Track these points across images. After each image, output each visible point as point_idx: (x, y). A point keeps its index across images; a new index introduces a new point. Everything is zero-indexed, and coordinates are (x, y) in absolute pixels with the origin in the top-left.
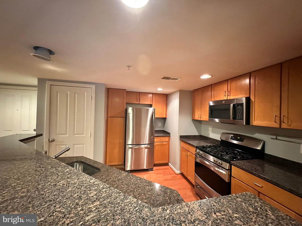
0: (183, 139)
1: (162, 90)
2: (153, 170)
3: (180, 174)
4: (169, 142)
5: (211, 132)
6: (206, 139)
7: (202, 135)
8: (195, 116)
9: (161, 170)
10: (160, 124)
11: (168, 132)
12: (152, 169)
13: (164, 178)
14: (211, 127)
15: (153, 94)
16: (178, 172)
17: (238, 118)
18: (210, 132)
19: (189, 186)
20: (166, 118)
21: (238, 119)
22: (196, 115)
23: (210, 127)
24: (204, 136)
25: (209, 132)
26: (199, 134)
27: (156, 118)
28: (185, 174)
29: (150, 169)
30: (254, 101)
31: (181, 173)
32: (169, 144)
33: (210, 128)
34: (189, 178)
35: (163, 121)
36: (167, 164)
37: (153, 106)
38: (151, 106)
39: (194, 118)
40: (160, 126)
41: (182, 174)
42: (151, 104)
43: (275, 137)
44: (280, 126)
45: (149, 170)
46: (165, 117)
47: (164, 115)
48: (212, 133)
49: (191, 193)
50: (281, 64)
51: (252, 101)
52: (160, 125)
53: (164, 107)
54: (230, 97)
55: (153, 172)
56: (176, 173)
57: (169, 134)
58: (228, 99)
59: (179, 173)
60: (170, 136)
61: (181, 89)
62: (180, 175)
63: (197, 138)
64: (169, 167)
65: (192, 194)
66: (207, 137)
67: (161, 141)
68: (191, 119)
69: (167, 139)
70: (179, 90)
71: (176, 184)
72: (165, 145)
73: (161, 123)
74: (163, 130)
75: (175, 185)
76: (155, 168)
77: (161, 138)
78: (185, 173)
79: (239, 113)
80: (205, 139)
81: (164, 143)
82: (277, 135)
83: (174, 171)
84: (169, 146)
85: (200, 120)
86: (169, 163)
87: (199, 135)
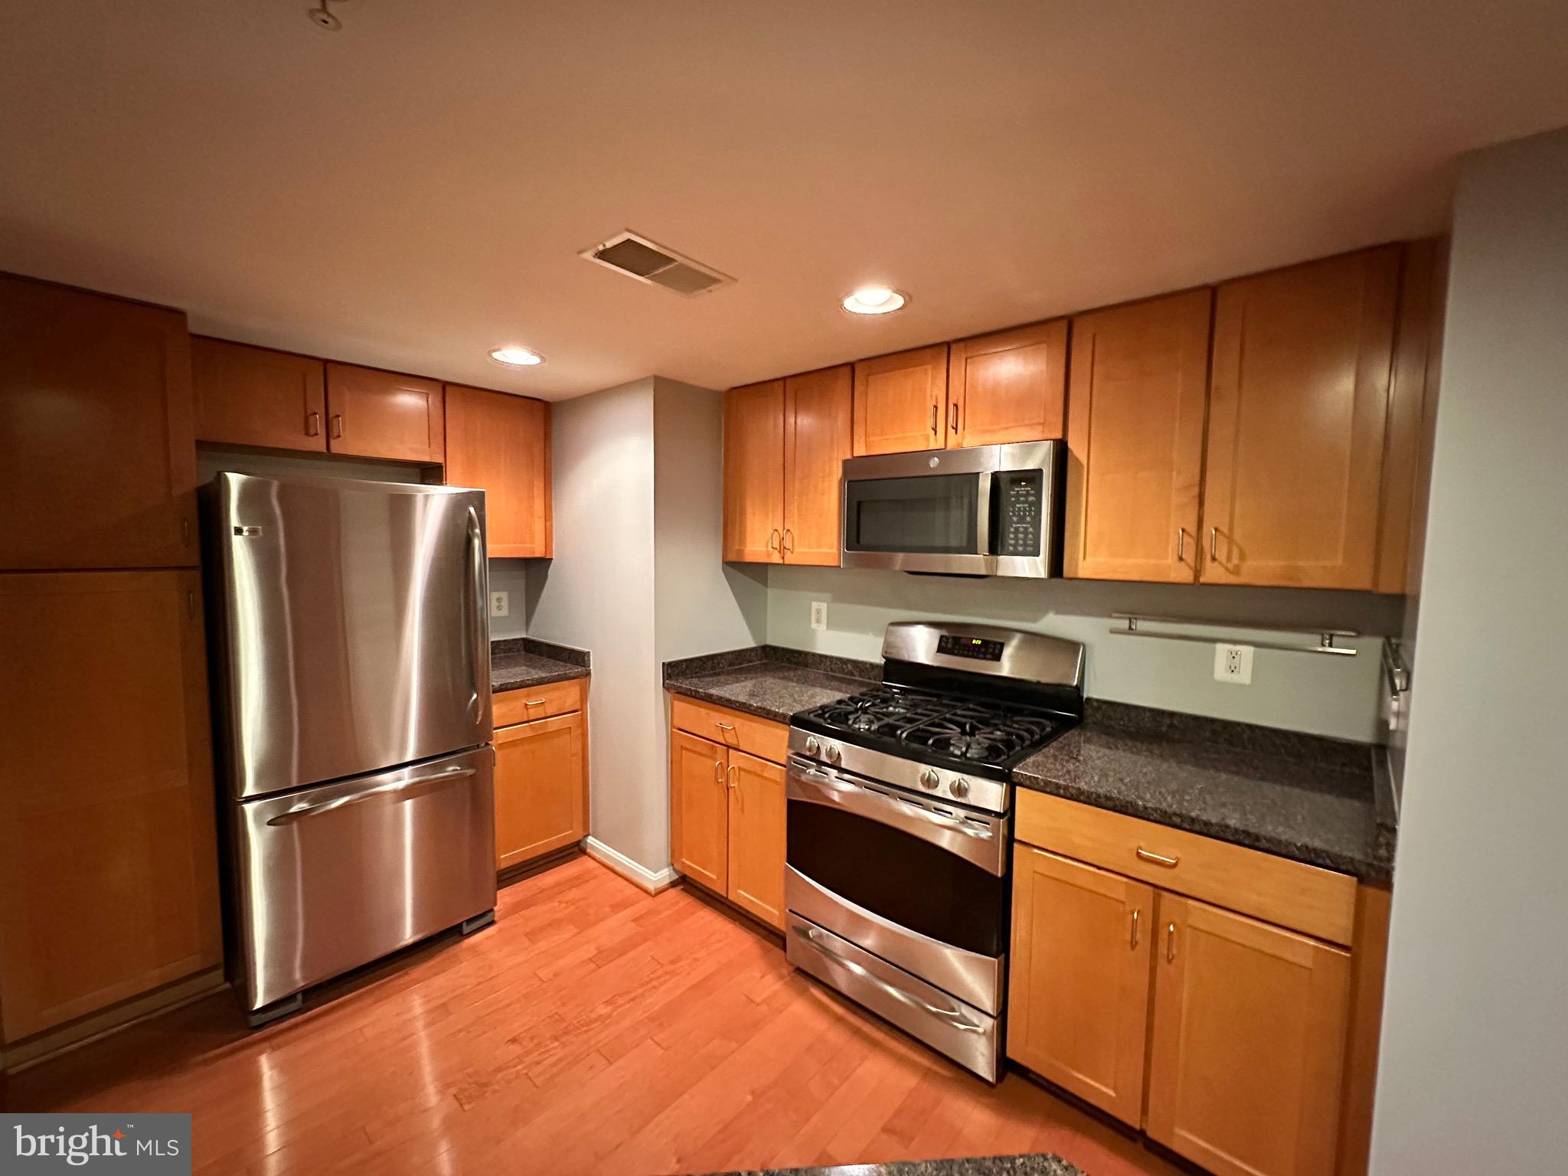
0: (685, 684)
1: (535, 360)
2: (492, 923)
3: (673, 884)
4: (579, 710)
5: (823, 627)
6: (798, 664)
7: (770, 642)
8: (742, 541)
9: (551, 898)
10: (499, 600)
11: (573, 651)
12: (483, 919)
13: (591, 950)
14: (828, 596)
15: (448, 389)
16: (657, 877)
17: (1015, 546)
18: (818, 621)
19: (745, 941)
20: (552, 559)
21: (1011, 548)
22: (749, 538)
23: (817, 600)
24: (784, 650)
25: (814, 625)
26: (755, 642)
27: (495, 561)
28: (714, 877)
29: (469, 921)
30: (1084, 462)
31: (675, 877)
32: (583, 723)
33: (815, 605)
34: (742, 896)
35: (521, 582)
36: (576, 850)
37: (452, 471)
38: (431, 473)
39: (740, 552)
40: (504, 612)
41: (684, 882)
42: (439, 459)
43: (1124, 624)
44: (1197, 573)
45: (466, 929)
46: (539, 553)
47: (532, 542)
48: (829, 626)
49: (770, 978)
50: (1212, 292)
51: (1076, 459)
52: (499, 608)
53: (531, 487)
54: (963, 437)
55: (500, 931)
56: (651, 887)
57: (579, 659)
58: (949, 447)
59: (667, 881)
60: (588, 674)
61: (660, 374)
62: (672, 892)
63: (751, 662)
64: (594, 859)
65: (778, 986)
66: (806, 654)
67: (533, 713)
68: (721, 562)
69: (568, 694)
70: (650, 374)
71: (672, 962)
72: (558, 732)
73: (504, 595)
74: (523, 639)
75: (671, 968)
76: (505, 897)
77: (528, 696)
78: (710, 876)
79: (1022, 520)
80: (790, 662)
81: (554, 723)
82: (1133, 615)
83: (635, 879)
84: (584, 735)
85: (781, 561)
86: (590, 840)
87: (759, 647)
